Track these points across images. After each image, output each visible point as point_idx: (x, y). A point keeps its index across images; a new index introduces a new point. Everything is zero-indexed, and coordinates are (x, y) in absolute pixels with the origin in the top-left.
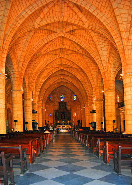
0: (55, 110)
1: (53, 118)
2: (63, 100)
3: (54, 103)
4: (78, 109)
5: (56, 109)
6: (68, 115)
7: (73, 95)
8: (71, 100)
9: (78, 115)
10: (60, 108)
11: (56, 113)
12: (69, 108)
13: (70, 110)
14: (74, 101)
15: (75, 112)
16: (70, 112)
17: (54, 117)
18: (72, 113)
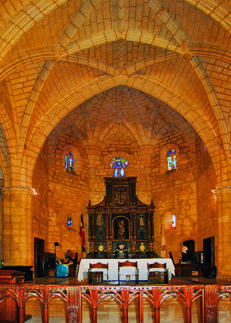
0: (90, 204)
1: (82, 234)
2: (122, 172)
3: (84, 181)
4: (184, 198)
5: (93, 204)
6: (142, 223)
7: (164, 152)
8: (156, 170)
9: (187, 223)
10: (108, 199)
11: (92, 218)
12: (144, 198)
13: (152, 206)
14: (168, 172)
15: (171, 210)
16: (149, 213)
17: (86, 231)
18: (156, 215)
